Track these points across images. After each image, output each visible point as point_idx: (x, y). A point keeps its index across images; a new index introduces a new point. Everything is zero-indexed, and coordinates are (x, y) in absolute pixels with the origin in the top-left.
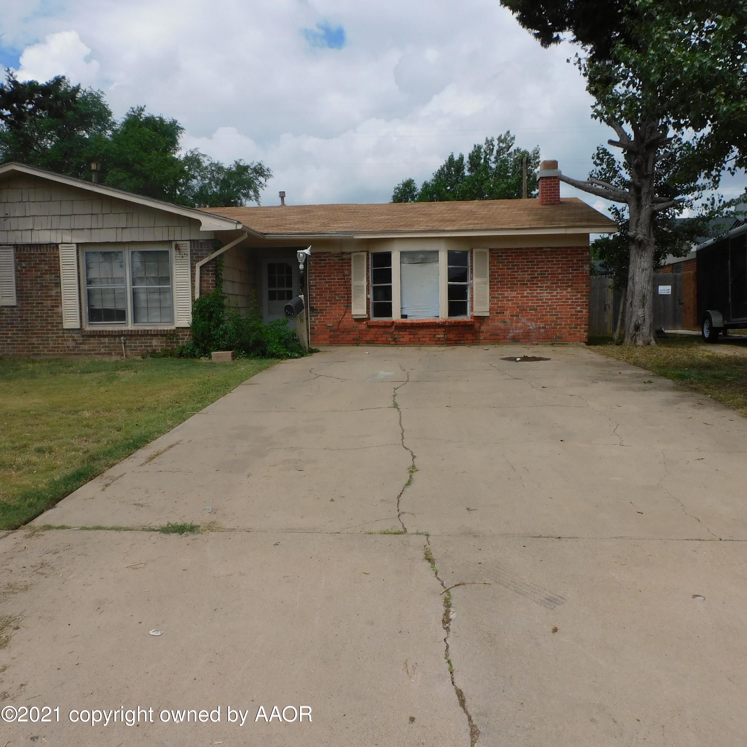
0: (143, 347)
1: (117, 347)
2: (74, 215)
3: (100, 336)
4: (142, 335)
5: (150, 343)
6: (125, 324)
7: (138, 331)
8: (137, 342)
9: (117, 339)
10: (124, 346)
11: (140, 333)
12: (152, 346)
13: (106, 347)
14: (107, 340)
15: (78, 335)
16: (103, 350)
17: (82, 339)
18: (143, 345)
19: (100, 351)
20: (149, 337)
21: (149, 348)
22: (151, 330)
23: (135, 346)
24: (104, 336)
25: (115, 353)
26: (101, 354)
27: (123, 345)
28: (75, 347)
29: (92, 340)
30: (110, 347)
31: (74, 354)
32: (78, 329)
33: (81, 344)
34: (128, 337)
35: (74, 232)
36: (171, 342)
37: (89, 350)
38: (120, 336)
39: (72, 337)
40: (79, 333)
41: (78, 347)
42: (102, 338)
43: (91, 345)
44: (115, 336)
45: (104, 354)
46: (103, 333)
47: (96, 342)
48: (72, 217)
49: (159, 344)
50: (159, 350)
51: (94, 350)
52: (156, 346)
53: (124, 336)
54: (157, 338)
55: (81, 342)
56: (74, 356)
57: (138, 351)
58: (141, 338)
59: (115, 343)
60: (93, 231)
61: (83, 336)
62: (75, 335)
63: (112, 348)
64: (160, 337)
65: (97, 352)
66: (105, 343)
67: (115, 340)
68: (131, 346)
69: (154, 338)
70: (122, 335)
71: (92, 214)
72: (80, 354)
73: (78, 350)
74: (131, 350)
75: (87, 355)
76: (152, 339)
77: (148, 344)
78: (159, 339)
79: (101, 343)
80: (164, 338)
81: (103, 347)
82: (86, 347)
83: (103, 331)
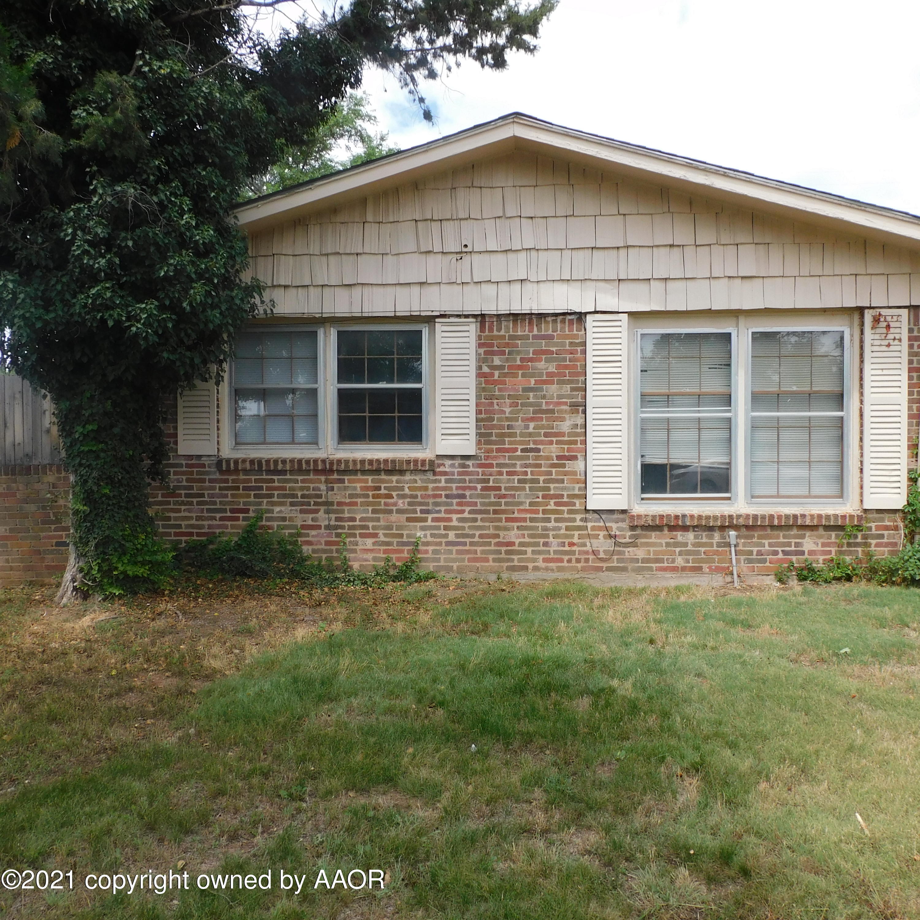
0: (781, 556)
1: (716, 553)
2: (628, 247)
3: (672, 528)
4: (780, 527)
5: (797, 545)
6: (729, 499)
7: (772, 517)
8: (766, 542)
9: (717, 535)
10: (735, 551)
11: (776, 522)
12: (803, 553)
13: (688, 553)
14: (690, 536)
15: (620, 524)
16: (680, 561)
17: (630, 533)
18: (780, 549)
19: (673, 561)
20: (794, 532)
21: (794, 558)
22: (803, 516)
23: (759, 553)
24: (685, 528)
25: (710, 568)
26: (674, 569)
27: (733, 549)
28: (613, 553)
29: (654, 537)
30: (698, 553)
31: (609, 569)
32: (624, 512)
33: (626, 545)
34: (744, 531)
35: (622, 285)
36: (849, 545)
37: (644, 561)
38: (722, 528)
39: (607, 529)
40: (623, 520)
41: (620, 553)
42: (679, 533)
43: (652, 549)
44: (711, 529)
45: (684, 569)
46: (683, 521)
47: (663, 541)
48: (623, 252)
49: (820, 548)
50: (819, 563)
51: (657, 561)
52: (811, 553)
53: (736, 527)
54: (815, 533)
55: (627, 540)
56: (610, 573)
57: (768, 564)
58: (776, 533)
59: (711, 545)
60: (670, 284)
61: (633, 528)
62: (614, 526)
63: (703, 556)
64: (821, 531)
65: (666, 565)
66: (686, 545)
67: (712, 537)
68: (751, 553)
69: (808, 534)
70: (732, 526)
71: (671, 246)
72: (624, 569)
73: (619, 560)
74: (750, 561)
75: (639, 570)
76: (803, 537)
77: (793, 548)
78: (820, 537)
79: (676, 545)
80: (833, 534)
81: (680, 554)
82: (640, 553)
83: (684, 516)
